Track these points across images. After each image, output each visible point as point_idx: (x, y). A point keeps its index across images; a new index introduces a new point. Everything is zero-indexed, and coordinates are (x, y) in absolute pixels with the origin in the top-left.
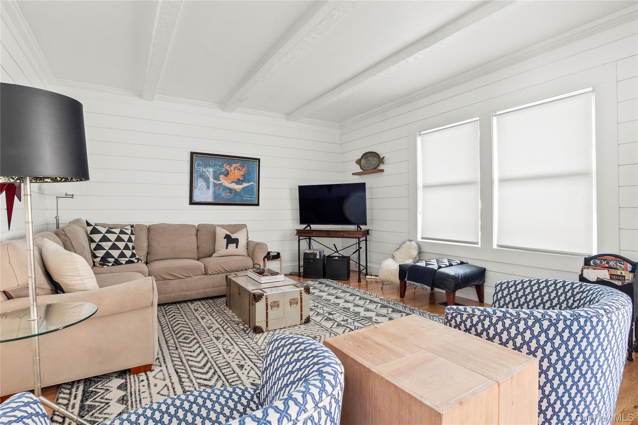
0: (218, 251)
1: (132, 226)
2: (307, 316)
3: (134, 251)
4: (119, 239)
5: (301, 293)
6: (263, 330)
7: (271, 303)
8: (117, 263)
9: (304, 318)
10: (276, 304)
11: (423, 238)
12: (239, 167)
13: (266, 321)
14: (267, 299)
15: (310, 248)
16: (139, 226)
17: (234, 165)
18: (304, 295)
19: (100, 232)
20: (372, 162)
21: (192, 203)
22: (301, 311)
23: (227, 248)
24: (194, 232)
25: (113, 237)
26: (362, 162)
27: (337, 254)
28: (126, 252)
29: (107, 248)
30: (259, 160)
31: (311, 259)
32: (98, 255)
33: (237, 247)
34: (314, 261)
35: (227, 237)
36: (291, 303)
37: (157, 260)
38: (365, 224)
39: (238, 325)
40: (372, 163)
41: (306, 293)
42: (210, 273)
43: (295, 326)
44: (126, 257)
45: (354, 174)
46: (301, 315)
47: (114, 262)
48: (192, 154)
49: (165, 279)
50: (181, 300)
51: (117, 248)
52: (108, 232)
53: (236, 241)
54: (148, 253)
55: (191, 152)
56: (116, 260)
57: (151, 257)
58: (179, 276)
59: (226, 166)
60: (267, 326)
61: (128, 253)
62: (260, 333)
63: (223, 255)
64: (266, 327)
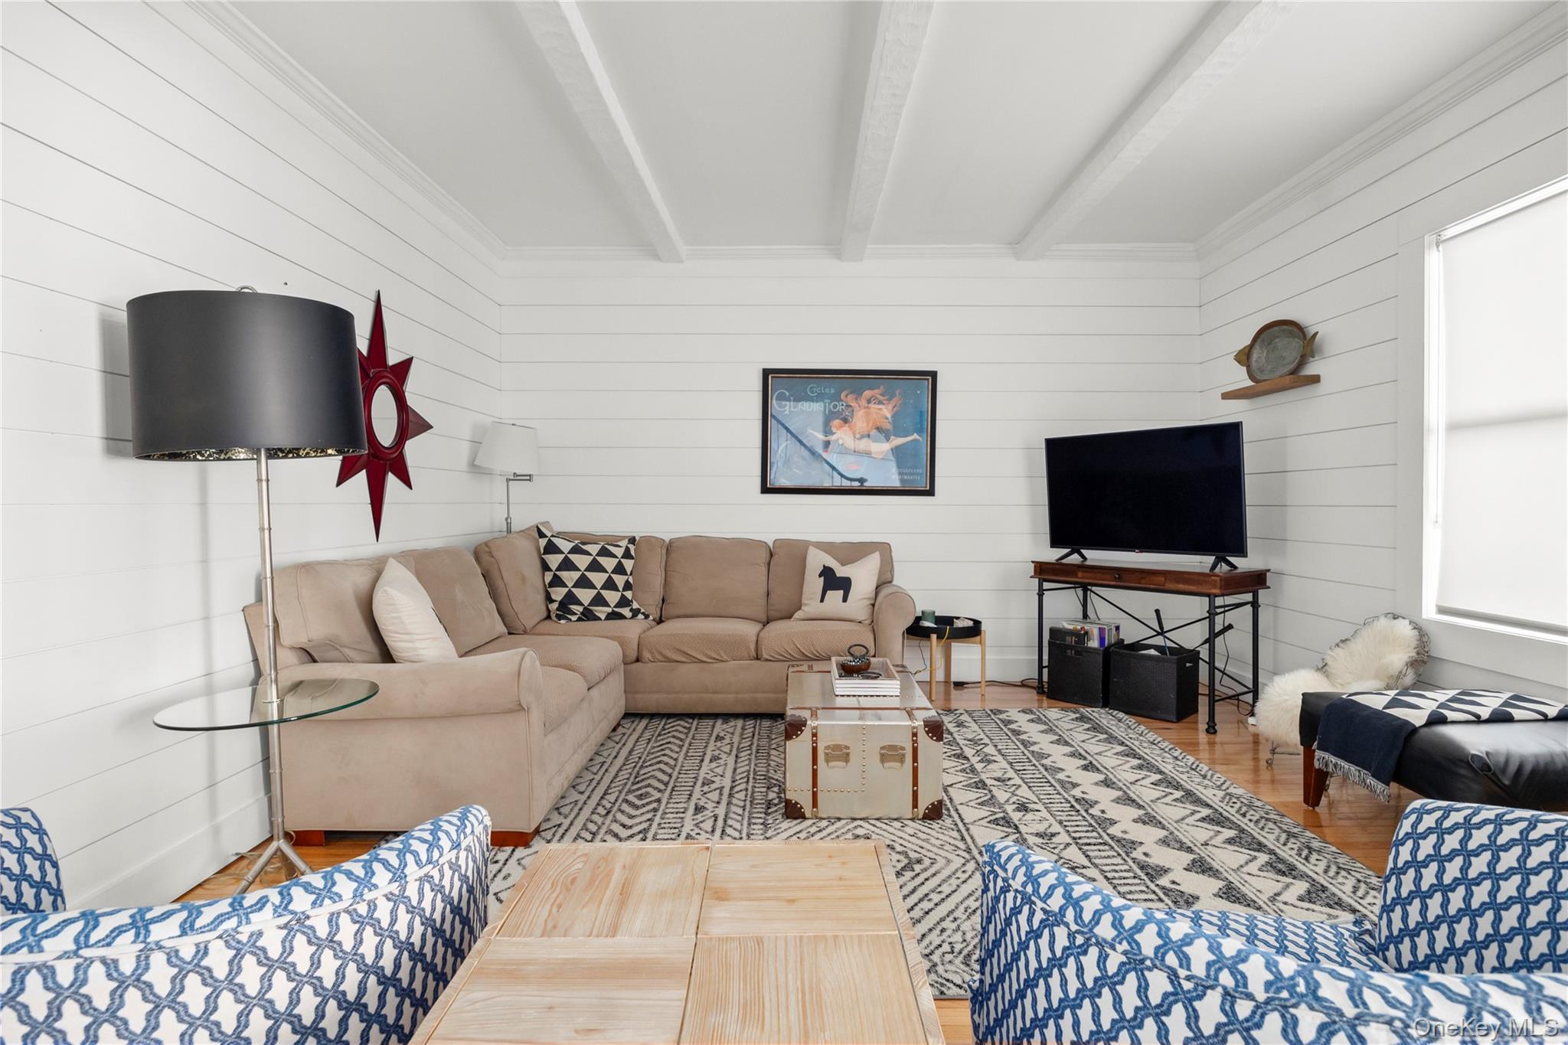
0: (806, 605)
1: (632, 540)
2: (934, 799)
3: (629, 594)
4: (595, 566)
5: (915, 735)
6: (804, 813)
7: (827, 748)
8: (588, 615)
9: (924, 804)
10: (841, 754)
11: (1442, 610)
12: (881, 398)
13: (811, 792)
14: (814, 735)
15: (1085, 616)
16: (648, 540)
17: (867, 393)
18: (924, 739)
19: (559, 551)
20: (1284, 354)
21: (766, 490)
22: (915, 783)
23: (822, 601)
24: (765, 555)
25: (582, 561)
26: (1255, 356)
27: (1159, 641)
28: (606, 594)
29: (570, 584)
30: (934, 375)
31: (1070, 647)
32: (554, 597)
33: (845, 600)
34: (1078, 653)
35: (827, 573)
36: (884, 758)
37: (679, 617)
38: (1242, 551)
39: (768, 788)
40: (1284, 358)
41: (931, 738)
42: (765, 656)
43: (895, 819)
44: (606, 604)
45: (1226, 396)
46: (915, 794)
47: (582, 613)
48: (766, 373)
49: (669, 660)
50: (702, 710)
51: (589, 585)
52: (576, 550)
53: (844, 584)
54: (663, 600)
55: (764, 370)
56: (585, 609)
57: (669, 610)
58: (699, 657)
59: (846, 396)
60: (815, 804)
61: (612, 597)
62: (796, 818)
63: (814, 617)
64: (813, 807)
